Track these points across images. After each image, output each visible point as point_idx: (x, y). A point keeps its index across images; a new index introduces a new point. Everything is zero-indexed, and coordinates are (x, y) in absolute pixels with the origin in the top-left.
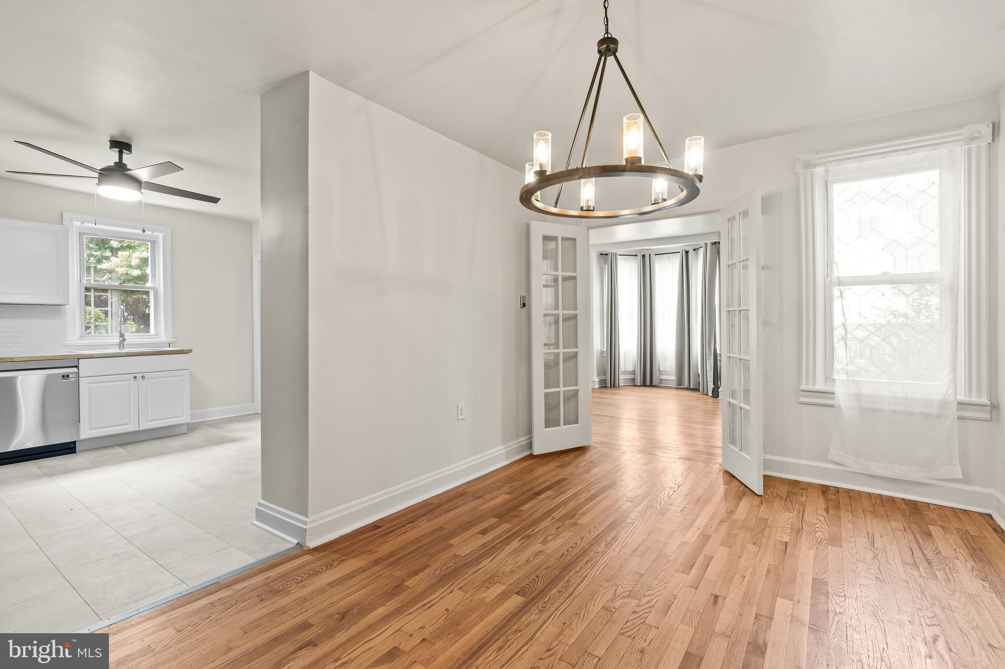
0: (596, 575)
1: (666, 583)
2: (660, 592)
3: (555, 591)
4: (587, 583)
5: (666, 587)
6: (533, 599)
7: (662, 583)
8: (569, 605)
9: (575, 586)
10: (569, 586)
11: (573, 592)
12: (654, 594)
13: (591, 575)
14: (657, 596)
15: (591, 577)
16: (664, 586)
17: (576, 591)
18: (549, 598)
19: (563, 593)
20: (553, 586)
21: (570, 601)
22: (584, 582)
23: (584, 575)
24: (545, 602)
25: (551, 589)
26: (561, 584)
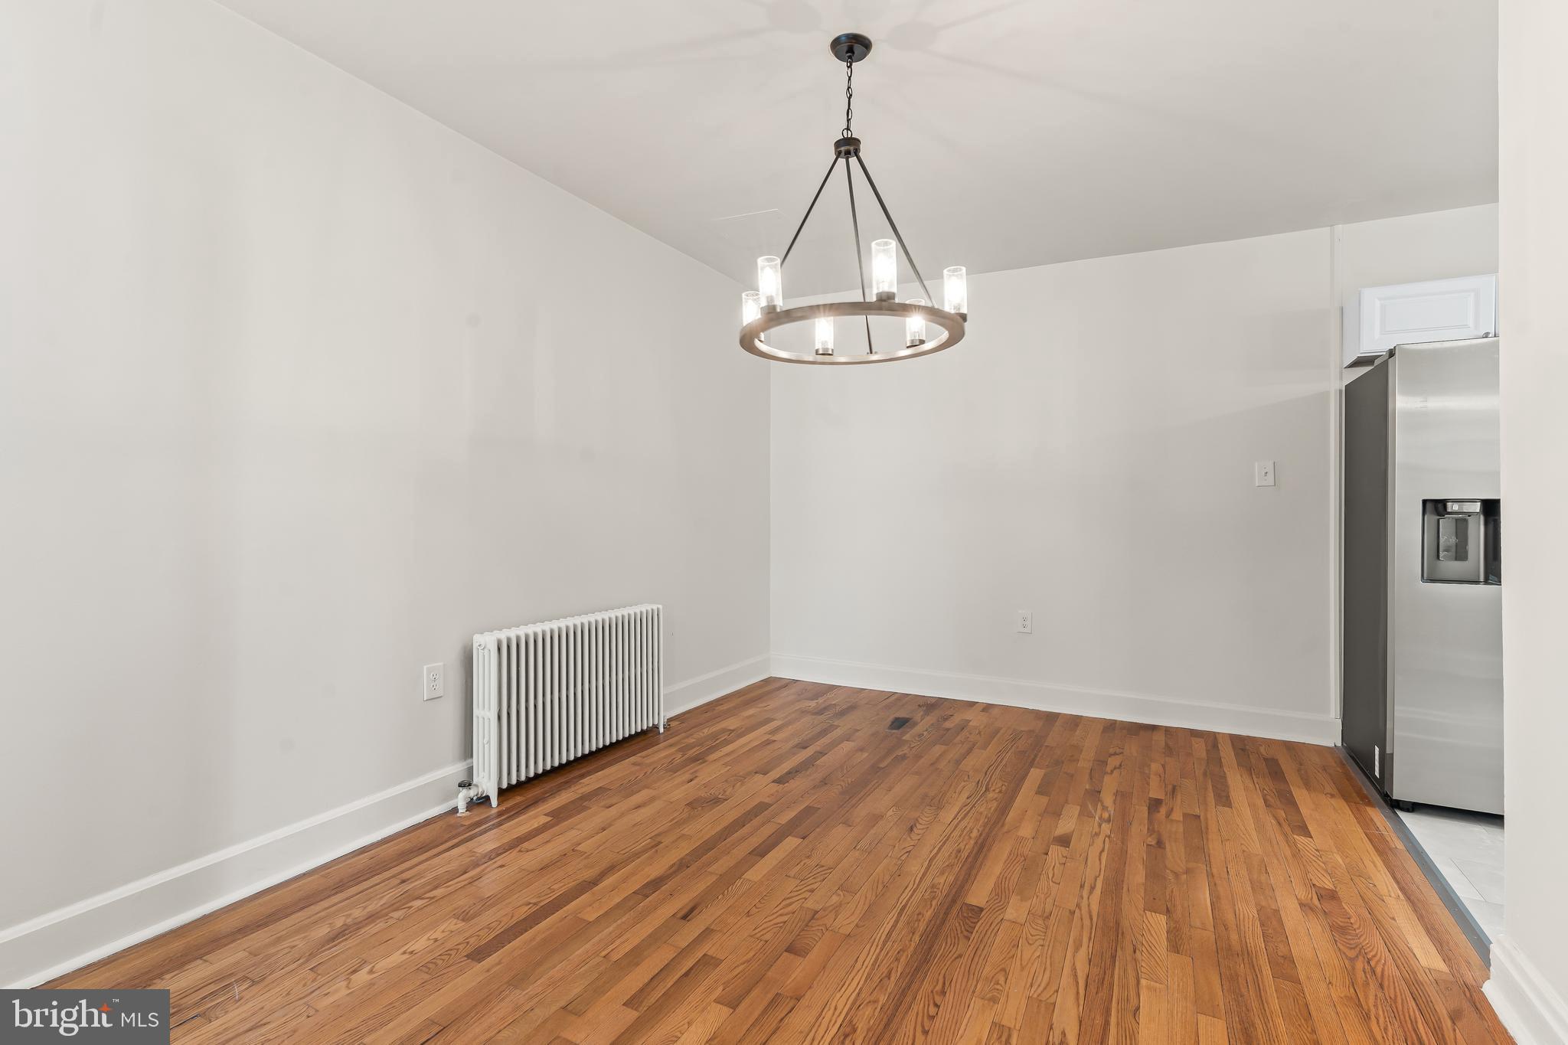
0: (868, 947)
1: (752, 936)
2: (767, 920)
3: (928, 914)
4: (882, 931)
5: (754, 930)
6: (954, 901)
7: (758, 935)
8: (901, 895)
9: (900, 925)
10: (908, 923)
11: (900, 914)
12: (777, 917)
13: (877, 946)
14: (773, 914)
15: (877, 940)
16: (757, 931)
17: (896, 915)
18: (931, 905)
19: (913, 912)
20: (933, 922)
21: (900, 901)
22: (886, 933)
23: (889, 944)
24: (934, 898)
25: (935, 916)
26: (922, 926)
